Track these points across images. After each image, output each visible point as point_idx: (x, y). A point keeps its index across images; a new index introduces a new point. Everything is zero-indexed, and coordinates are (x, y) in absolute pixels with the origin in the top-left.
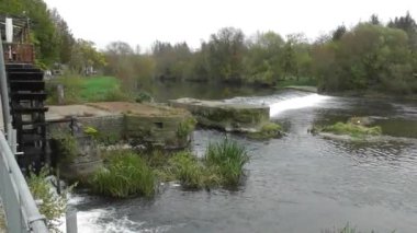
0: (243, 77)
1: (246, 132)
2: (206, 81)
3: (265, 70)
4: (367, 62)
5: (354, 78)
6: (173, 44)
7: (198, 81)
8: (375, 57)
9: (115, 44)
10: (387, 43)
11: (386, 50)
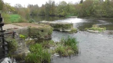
0: (55, 14)
1: (67, 31)
2: (44, 15)
3: (62, 12)
4: (90, 9)
5: (87, 13)
6: (33, 5)
7: (42, 15)
8: (92, 7)
9: (17, 4)
10: (95, 4)
11: (95, 6)
